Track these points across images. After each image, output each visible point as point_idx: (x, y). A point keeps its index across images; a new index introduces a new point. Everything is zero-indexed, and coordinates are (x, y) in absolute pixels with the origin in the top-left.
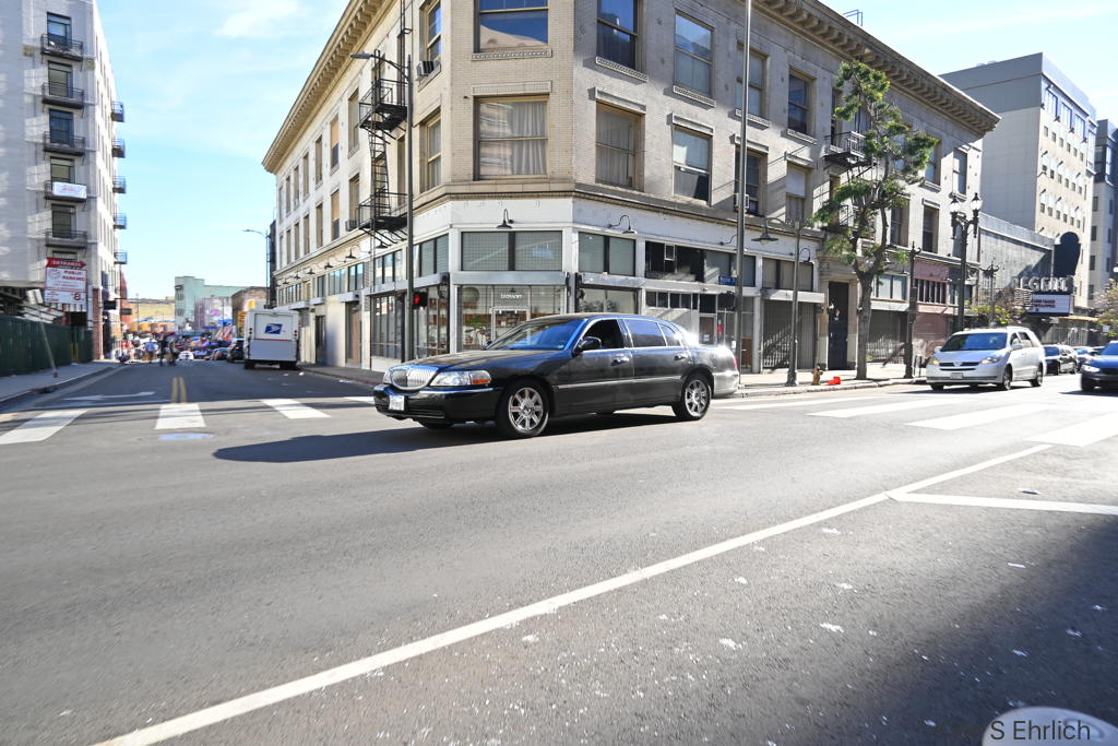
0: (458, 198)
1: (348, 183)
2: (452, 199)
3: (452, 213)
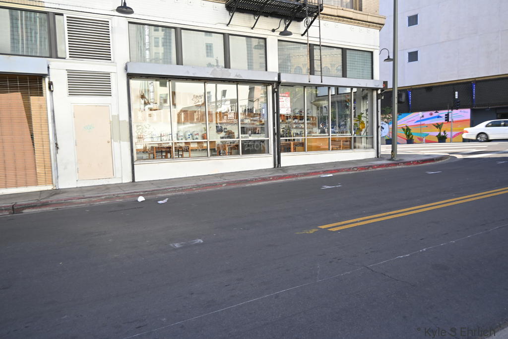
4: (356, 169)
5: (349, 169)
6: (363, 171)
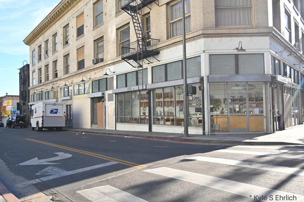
0: (208, 37)
1: (93, 42)
2: (205, 37)
3: (204, 44)
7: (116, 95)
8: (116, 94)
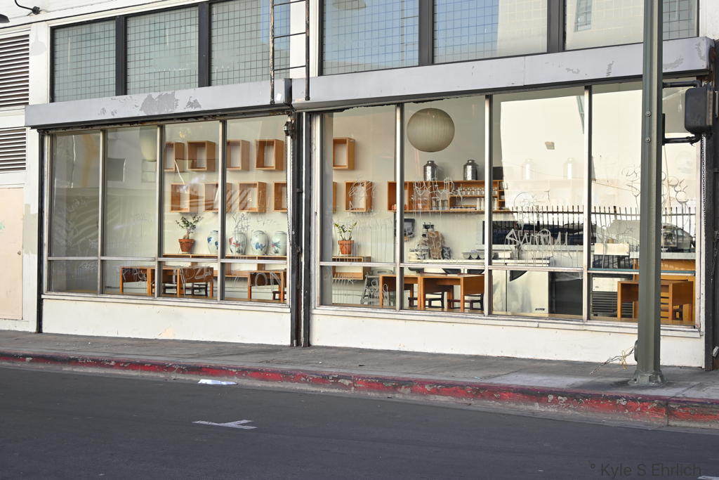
4: (347, 382)
5: (323, 379)
6: (372, 394)
7: (47, 140)
8: (44, 130)
